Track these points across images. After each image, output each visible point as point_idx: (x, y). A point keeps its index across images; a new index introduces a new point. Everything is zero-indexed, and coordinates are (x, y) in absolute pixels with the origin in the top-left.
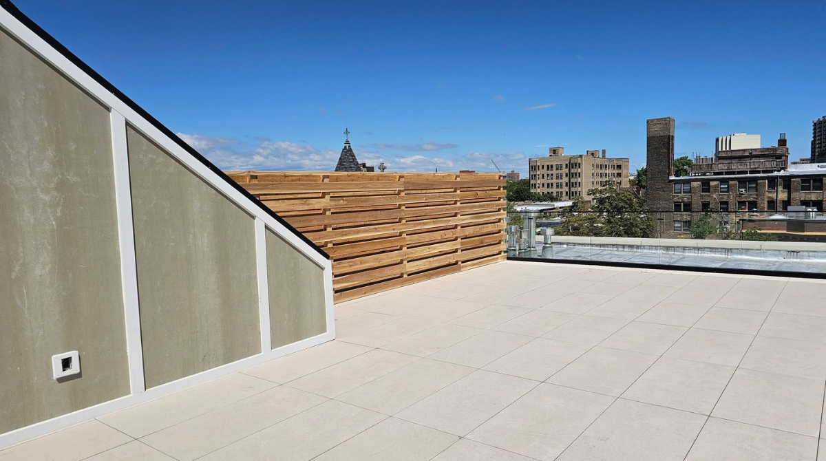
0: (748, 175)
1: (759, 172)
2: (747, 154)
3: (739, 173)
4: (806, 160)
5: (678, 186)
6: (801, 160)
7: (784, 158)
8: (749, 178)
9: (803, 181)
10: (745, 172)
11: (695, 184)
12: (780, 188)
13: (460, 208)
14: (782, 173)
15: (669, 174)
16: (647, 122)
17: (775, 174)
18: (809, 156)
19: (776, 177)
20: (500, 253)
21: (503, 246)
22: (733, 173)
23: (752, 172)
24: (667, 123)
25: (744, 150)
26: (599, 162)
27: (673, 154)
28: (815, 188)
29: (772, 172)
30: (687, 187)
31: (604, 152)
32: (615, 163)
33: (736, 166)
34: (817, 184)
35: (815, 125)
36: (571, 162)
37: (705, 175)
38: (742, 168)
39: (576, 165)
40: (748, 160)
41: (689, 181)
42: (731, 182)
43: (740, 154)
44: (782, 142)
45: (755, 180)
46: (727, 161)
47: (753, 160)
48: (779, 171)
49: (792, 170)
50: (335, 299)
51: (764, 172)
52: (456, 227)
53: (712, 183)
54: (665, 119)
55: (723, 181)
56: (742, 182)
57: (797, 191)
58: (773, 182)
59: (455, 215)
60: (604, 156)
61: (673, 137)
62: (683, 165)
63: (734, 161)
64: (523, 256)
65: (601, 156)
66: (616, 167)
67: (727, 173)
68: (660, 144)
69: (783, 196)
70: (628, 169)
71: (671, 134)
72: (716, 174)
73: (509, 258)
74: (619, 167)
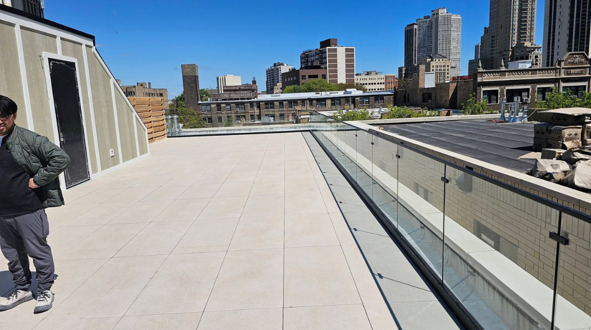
0: (240, 101)
1: (244, 99)
2: (238, 88)
3: (235, 99)
4: (264, 92)
5: (203, 107)
6: (262, 92)
7: (256, 91)
8: (241, 102)
9: (266, 104)
10: (238, 99)
11: (213, 106)
12: (256, 108)
13: (152, 113)
14: (256, 99)
15: (198, 100)
16: (182, 66)
17: (252, 100)
18: (265, 90)
19: (253, 102)
20: (164, 135)
21: (165, 132)
22: (232, 99)
23: (241, 99)
24: (193, 67)
25: (236, 86)
26: (148, 91)
27: (199, 88)
28: (271, 108)
29: (251, 99)
30: (209, 108)
31: (149, 84)
32: (158, 92)
33: (233, 96)
34: (272, 105)
35: (267, 72)
36: (128, 90)
37: (217, 100)
38: (236, 97)
39: (132, 93)
40: (238, 92)
41: (209, 104)
42: (232, 105)
43: (235, 88)
44: (254, 82)
45: (243, 103)
46: (228, 92)
47: (242, 92)
48: (254, 98)
49: (261, 98)
50: (149, 142)
51: (248, 99)
52: (151, 122)
53: (222, 105)
54: (192, 65)
55: (228, 104)
56: (237, 104)
57: (263, 109)
58: (252, 104)
59: (150, 116)
60: (150, 88)
61: (198, 76)
62: (203, 94)
63: (232, 92)
64: (174, 135)
65: (148, 87)
66: (159, 95)
67: (229, 99)
68: (190, 80)
69: (256, 111)
70: (167, 96)
71: (197, 75)
72: (223, 100)
73: (168, 137)
74: (161, 95)
